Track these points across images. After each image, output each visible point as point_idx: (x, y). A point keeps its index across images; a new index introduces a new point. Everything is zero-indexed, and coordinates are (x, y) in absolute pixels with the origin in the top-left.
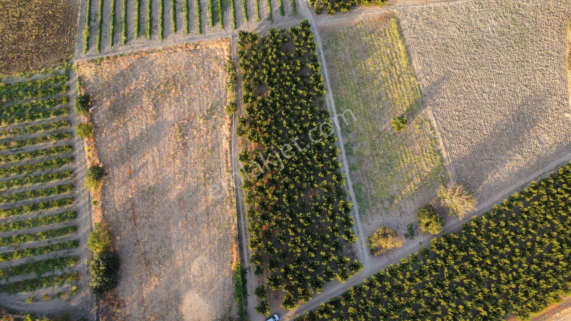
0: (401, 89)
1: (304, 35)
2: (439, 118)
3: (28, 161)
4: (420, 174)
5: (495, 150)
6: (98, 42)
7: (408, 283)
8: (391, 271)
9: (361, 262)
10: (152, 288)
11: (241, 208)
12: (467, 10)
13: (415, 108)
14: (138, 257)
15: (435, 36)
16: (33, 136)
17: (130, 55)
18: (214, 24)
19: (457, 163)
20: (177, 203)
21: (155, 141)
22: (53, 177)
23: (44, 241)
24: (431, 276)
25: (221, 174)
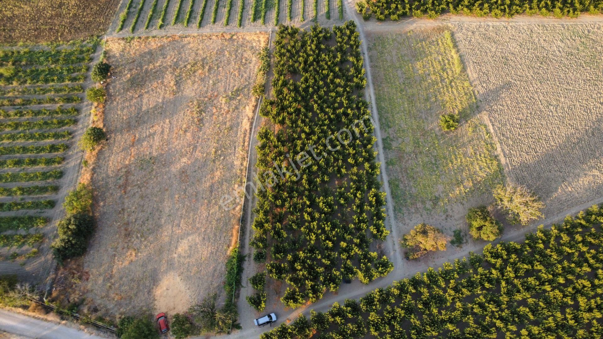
0: (453, 93)
1: (348, 32)
2: (496, 124)
3: (28, 119)
4: (472, 178)
5: (565, 163)
6: (133, 24)
7: (452, 293)
8: (430, 276)
9: (392, 261)
10: (126, 263)
12: (530, 30)
13: (469, 112)
14: (119, 227)
15: (493, 50)
16: (41, 97)
17: (162, 37)
18: (255, 20)
19: (518, 171)
20: (178, 176)
21: (168, 114)
22: (48, 136)
23: (18, 197)
24: (484, 288)
25: (235, 153)
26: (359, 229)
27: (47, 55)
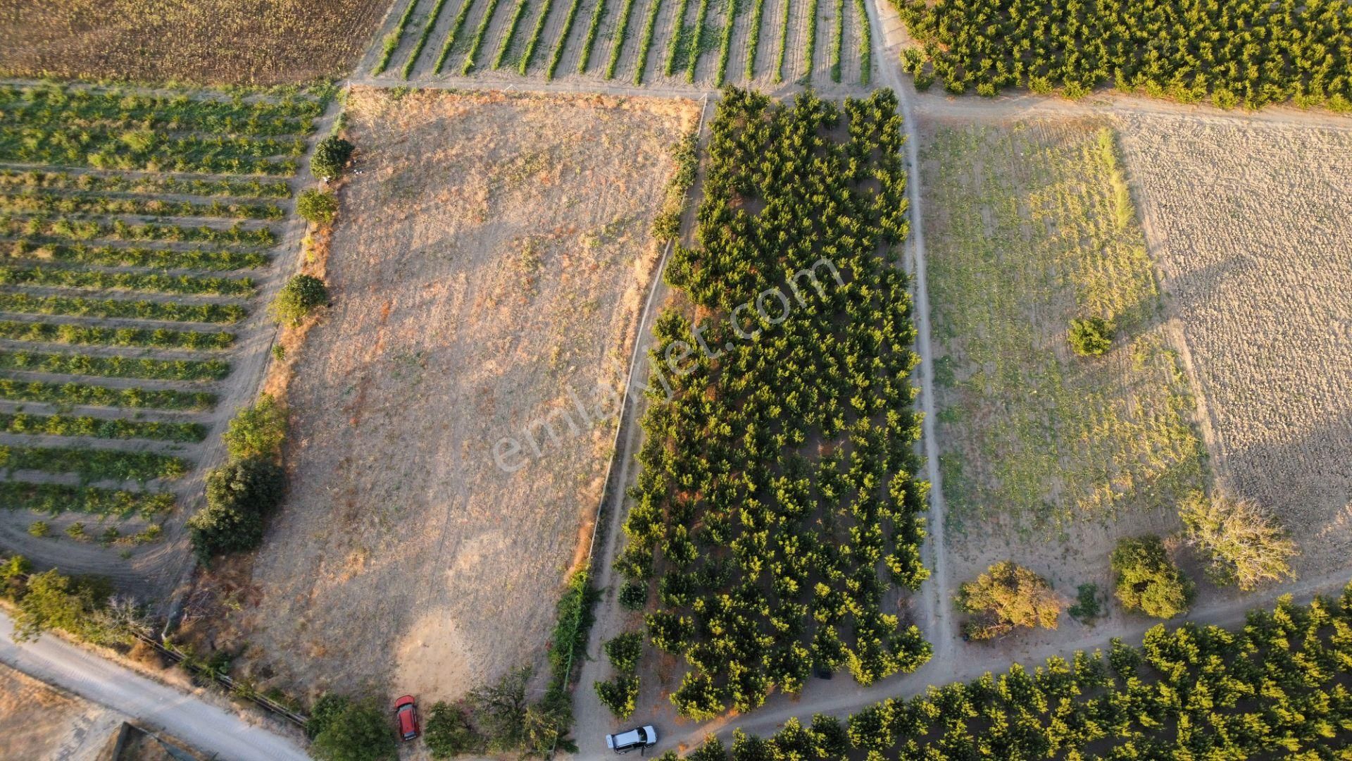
0: (1105, 270)
1: (878, 114)
2: (1200, 350)
3: (169, 246)
4: (1132, 469)
6: (410, 60)
7: (1062, 727)
8: (1015, 683)
9: (929, 639)
10: (343, 578)
11: (629, 445)
12: (1299, 142)
13: (1138, 316)
14: (336, 498)
15: (1209, 180)
16: (201, 200)
17: (470, 93)
18: (673, 71)
19: (1243, 464)
20: (473, 400)
21: (466, 261)
22: (208, 286)
23: (132, 410)
24: (1136, 725)
25: (600, 359)
26: (861, 559)
27: (223, 112)
